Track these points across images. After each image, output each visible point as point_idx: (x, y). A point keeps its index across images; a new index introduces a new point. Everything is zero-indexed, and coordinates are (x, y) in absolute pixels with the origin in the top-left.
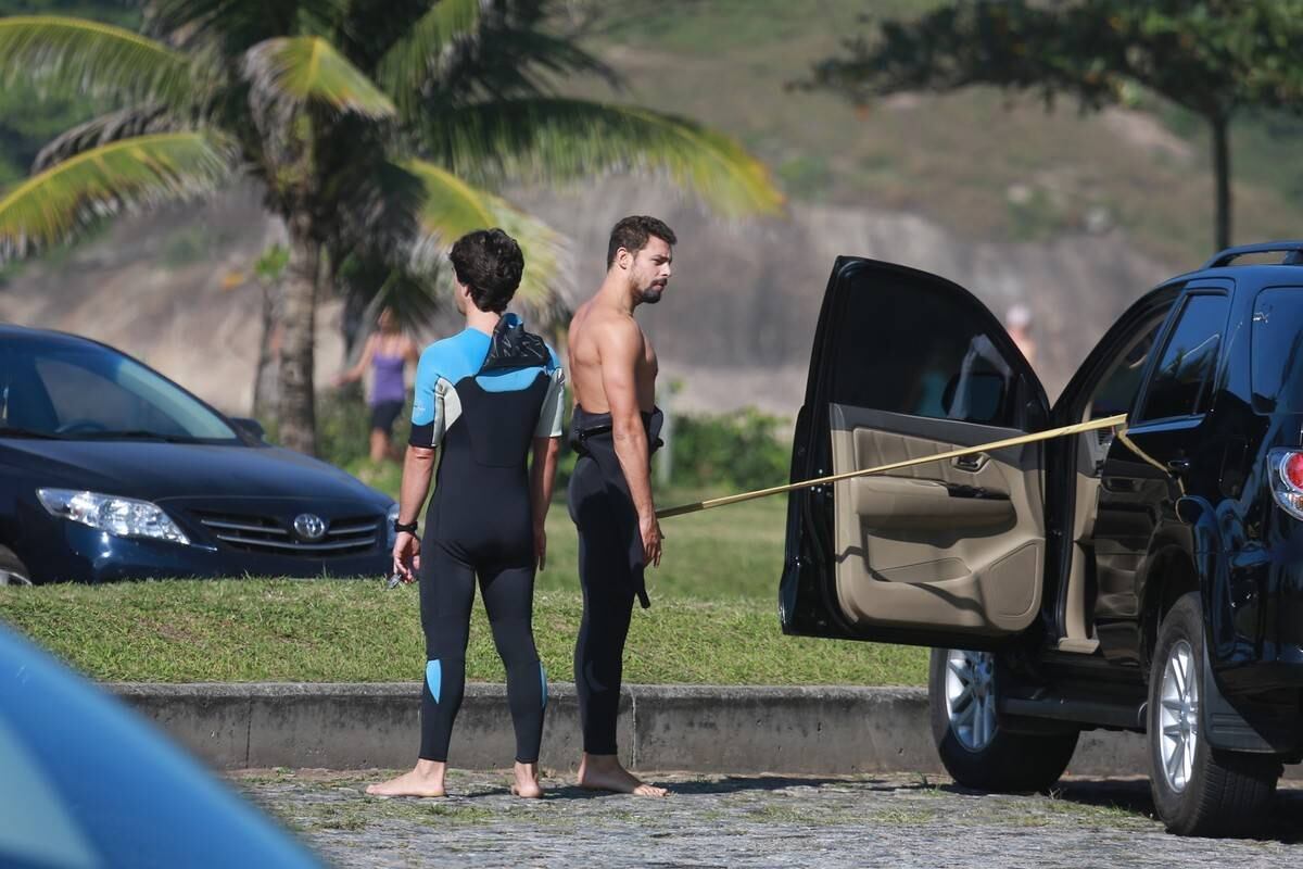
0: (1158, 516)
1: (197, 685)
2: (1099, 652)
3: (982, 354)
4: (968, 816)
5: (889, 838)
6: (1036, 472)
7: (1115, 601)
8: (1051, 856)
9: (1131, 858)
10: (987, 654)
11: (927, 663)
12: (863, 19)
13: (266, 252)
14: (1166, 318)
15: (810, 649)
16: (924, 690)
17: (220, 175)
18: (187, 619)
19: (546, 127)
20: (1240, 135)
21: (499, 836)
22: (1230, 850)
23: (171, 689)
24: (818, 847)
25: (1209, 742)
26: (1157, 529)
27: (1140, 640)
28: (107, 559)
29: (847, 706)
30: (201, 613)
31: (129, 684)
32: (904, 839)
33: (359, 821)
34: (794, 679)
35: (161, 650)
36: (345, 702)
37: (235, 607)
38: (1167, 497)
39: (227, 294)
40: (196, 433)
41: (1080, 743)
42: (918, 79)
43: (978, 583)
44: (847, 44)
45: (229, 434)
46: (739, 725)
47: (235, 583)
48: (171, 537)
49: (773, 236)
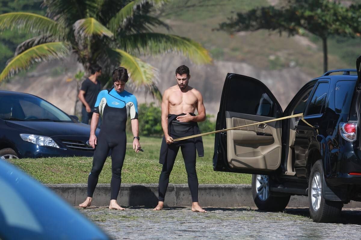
0: (311, 140)
1: (62, 184)
2: (296, 175)
3: (265, 98)
4: (262, 218)
5: (242, 223)
6: (279, 128)
7: (299, 162)
8: (284, 228)
9: (304, 228)
10: (267, 176)
11: (251, 178)
12: (232, 12)
13: (78, 73)
14: (313, 89)
15: (220, 175)
16: (250, 185)
17: (67, 53)
18: (59, 167)
19: (151, 40)
20: (330, 42)
21: (141, 223)
22: (330, 226)
23: (55, 185)
24: (223, 226)
25: (324, 198)
26: (311, 143)
27: (306, 172)
28: (37, 152)
29: (230, 189)
30: (63, 166)
31: (44, 184)
32: (245, 224)
33: (104, 219)
34: (216, 183)
35: (52, 175)
36: (100, 188)
37: (71, 164)
38: (313, 135)
39: (67, 84)
40: (61, 119)
41: (291, 199)
42: (247, 28)
43: (264, 158)
44: (228, 19)
45: (69, 119)
46: (202, 194)
47: (71, 158)
48: (55, 146)
49: (209, 69)
